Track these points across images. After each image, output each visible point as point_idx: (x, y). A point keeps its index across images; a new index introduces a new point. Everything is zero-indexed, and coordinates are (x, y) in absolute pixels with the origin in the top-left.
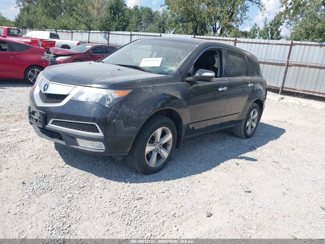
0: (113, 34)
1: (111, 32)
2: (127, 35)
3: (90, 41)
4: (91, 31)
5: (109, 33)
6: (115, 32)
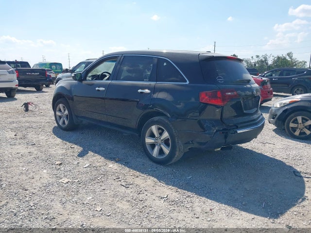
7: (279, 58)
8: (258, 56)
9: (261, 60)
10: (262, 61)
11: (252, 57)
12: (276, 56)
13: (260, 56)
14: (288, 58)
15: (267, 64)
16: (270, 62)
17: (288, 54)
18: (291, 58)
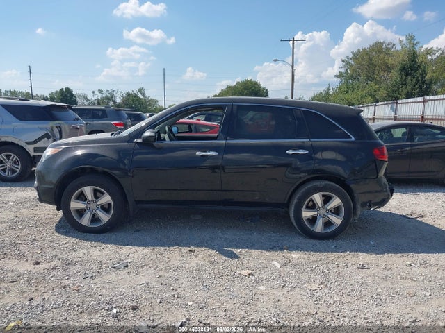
0: (401, 103)
1: (400, 101)
2: (419, 102)
3: (376, 117)
4: (378, 104)
5: (397, 103)
6: (404, 101)
7: (128, 94)
8: (101, 92)
9: (106, 96)
10: (107, 98)
11: (93, 92)
12: (124, 92)
13: (104, 91)
14: (139, 95)
15: (115, 102)
16: (118, 100)
17: (140, 90)
18: (143, 96)
